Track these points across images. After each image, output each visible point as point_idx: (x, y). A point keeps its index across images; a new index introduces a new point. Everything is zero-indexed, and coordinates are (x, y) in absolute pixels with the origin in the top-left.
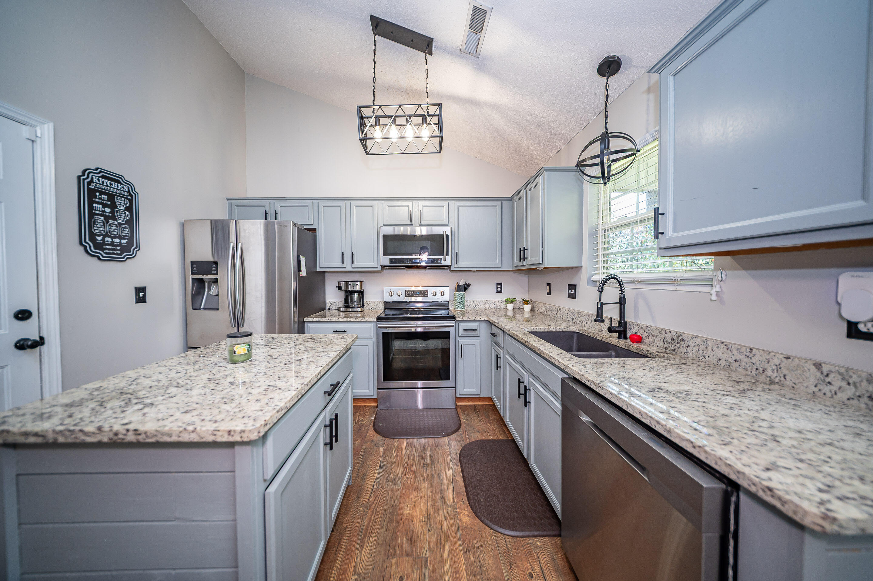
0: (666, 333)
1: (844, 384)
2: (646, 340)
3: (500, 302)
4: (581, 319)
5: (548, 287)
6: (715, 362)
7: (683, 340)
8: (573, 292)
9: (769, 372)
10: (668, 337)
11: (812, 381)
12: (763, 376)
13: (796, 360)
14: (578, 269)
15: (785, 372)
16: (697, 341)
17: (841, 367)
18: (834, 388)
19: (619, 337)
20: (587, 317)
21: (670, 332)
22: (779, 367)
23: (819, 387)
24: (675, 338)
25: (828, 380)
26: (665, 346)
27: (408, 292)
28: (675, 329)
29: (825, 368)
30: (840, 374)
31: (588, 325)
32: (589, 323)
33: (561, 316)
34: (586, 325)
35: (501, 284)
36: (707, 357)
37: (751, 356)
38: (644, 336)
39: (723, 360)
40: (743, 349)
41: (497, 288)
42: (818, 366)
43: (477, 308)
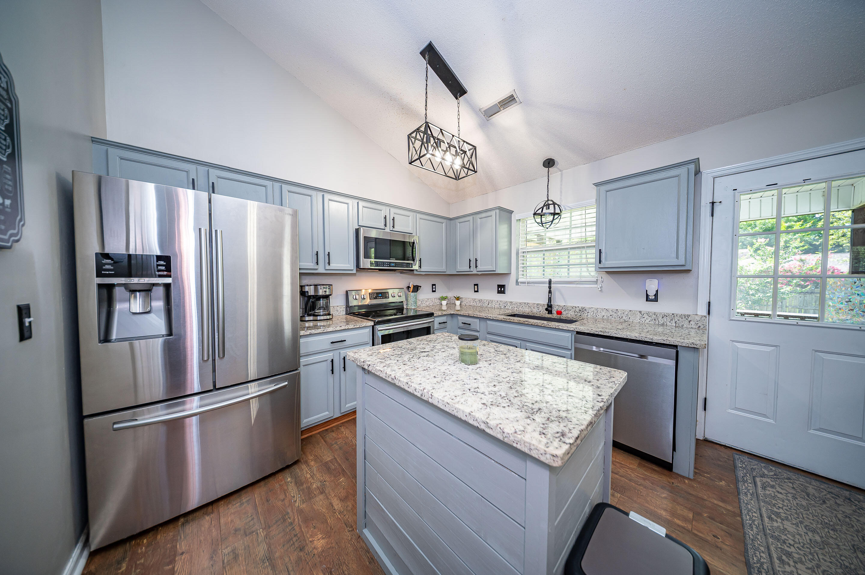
0: (576, 308)
1: (648, 317)
2: (564, 313)
3: (436, 299)
4: (513, 306)
5: (476, 287)
6: (602, 318)
7: (586, 310)
8: (503, 290)
9: (624, 318)
10: (577, 310)
11: (639, 318)
12: (622, 319)
13: (633, 311)
14: (508, 274)
15: (630, 316)
16: (592, 310)
17: (647, 312)
18: (645, 319)
19: (548, 313)
20: (519, 304)
21: (578, 307)
22: (627, 315)
23: (641, 319)
24: (580, 309)
25: (643, 316)
26: (575, 314)
27: (371, 295)
28: (581, 305)
29: (642, 313)
30: (647, 314)
31: (519, 309)
32: (520, 308)
33: (493, 306)
34: (518, 309)
35: (435, 285)
36: (598, 316)
37: (617, 312)
38: (562, 311)
39: (605, 316)
40: (614, 310)
41: (433, 288)
42: (640, 312)
43: (422, 306)
